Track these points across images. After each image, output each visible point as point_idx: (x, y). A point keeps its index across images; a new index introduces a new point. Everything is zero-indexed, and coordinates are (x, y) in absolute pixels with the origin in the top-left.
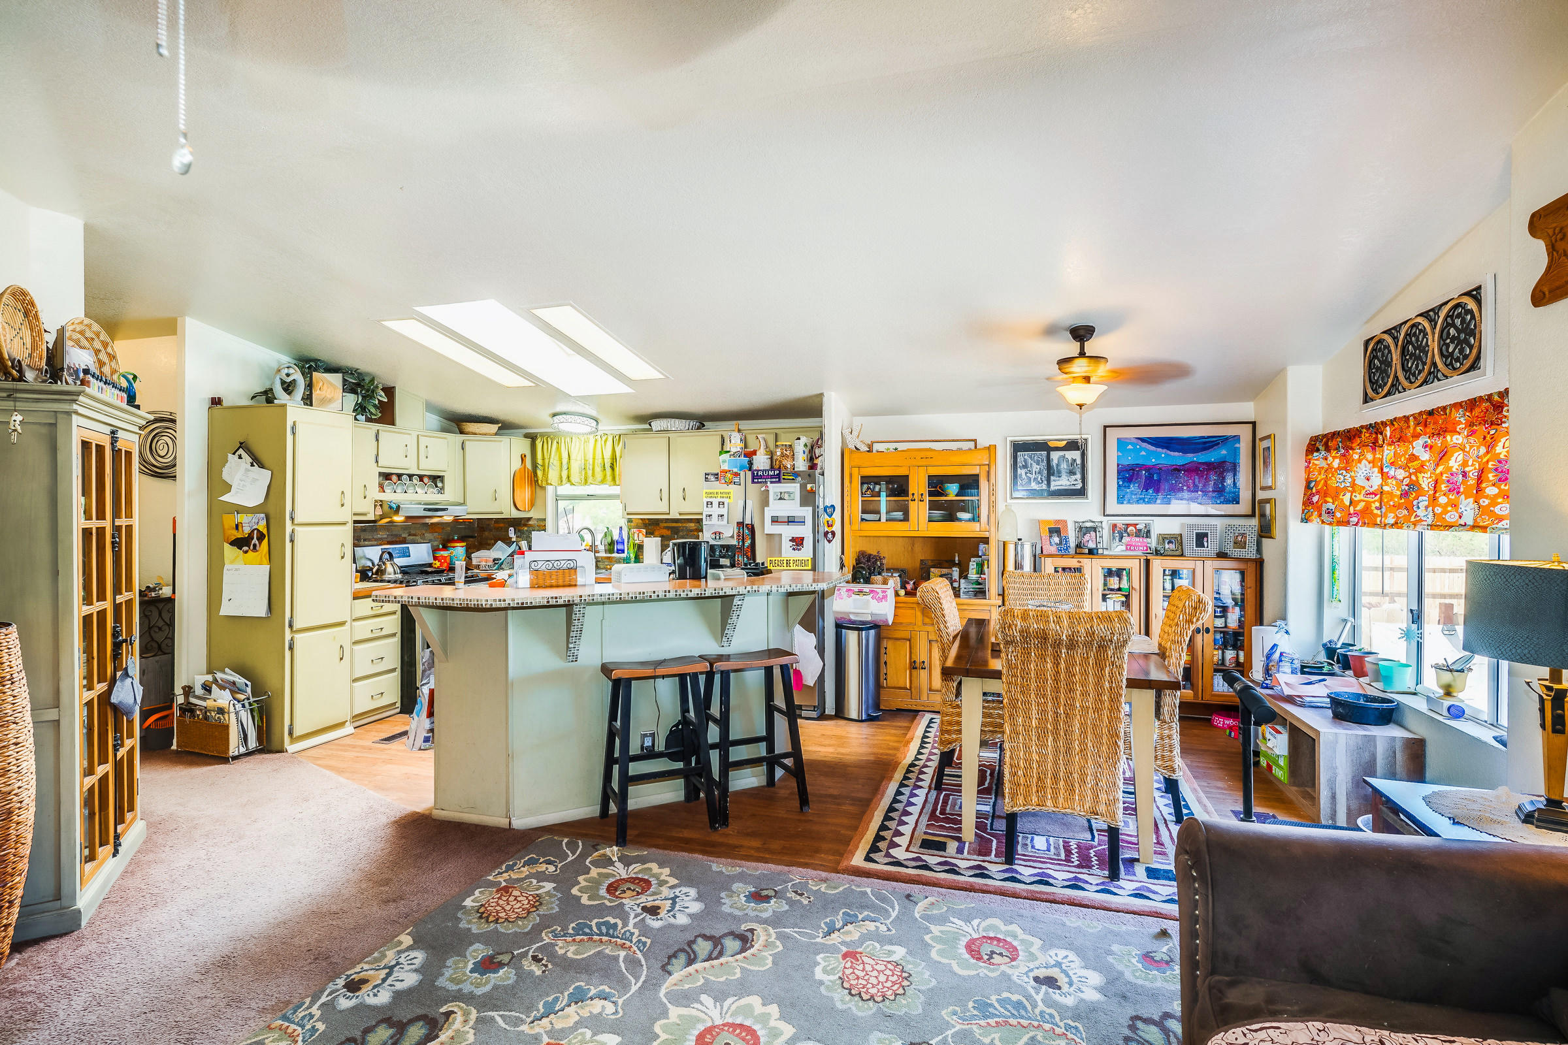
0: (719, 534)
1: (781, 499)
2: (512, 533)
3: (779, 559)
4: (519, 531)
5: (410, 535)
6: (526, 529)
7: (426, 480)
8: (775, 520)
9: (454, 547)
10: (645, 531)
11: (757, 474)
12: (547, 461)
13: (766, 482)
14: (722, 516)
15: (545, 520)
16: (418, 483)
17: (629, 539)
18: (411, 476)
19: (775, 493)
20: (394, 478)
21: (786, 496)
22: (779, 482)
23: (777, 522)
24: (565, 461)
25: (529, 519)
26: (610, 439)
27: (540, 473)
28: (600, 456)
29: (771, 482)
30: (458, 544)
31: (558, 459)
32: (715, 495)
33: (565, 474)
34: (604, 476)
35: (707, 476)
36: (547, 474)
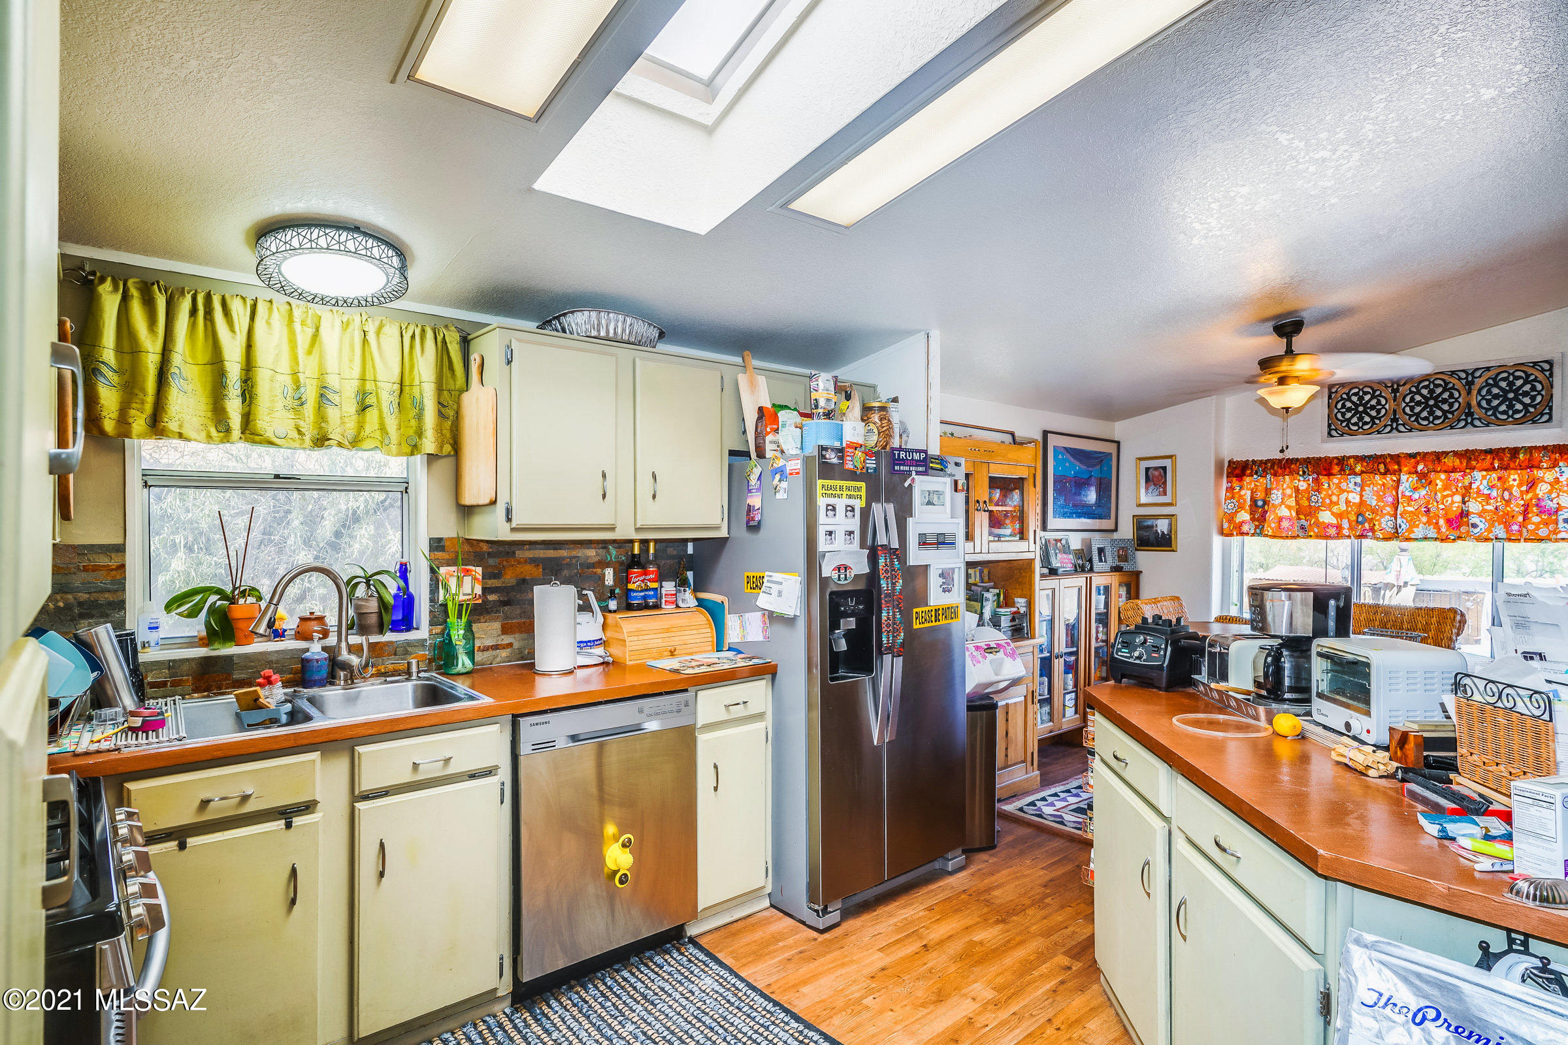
1: (929, 503)
8: (923, 542)
10: (479, 570)
11: (899, 455)
12: (151, 361)
13: (909, 473)
14: (851, 533)
15: (120, 549)
17: (434, 590)
19: (921, 492)
21: (935, 500)
22: (927, 472)
23: (925, 544)
26: (391, 331)
27: (109, 396)
29: (918, 473)
31: (193, 357)
32: (838, 492)
33: (234, 407)
34: (361, 427)
35: (824, 453)
36: (150, 399)
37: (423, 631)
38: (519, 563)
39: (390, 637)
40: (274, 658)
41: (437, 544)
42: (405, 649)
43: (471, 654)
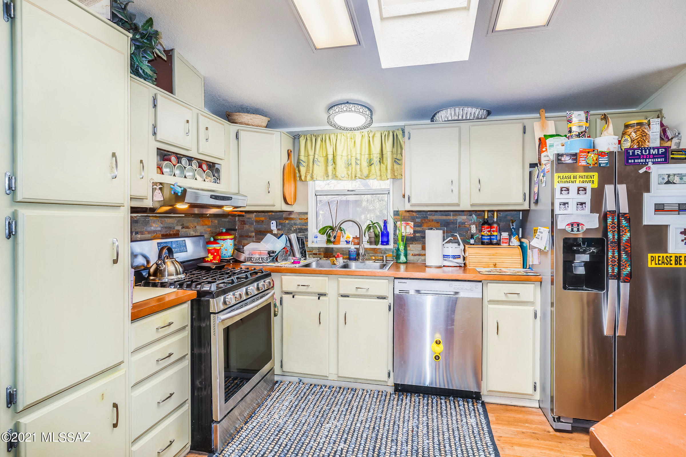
0: (578, 225)
1: (668, 182)
2: (273, 226)
3: (665, 255)
4: (281, 224)
5: (183, 228)
6: (287, 222)
7: (205, 167)
8: (660, 208)
9: (224, 240)
10: (412, 223)
11: (634, 153)
12: (311, 158)
13: (646, 164)
14: (582, 204)
15: (306, 213)
16: (198, 169)
17: (395, 231)
18: (190, 159)
19: (660, 175)
20: (173, 159)
21: (677, 179)
22: (666, 162)
23: (663, 210)
24: (330, 157)
25: (291, 213)
26: (378, 135)
27: (303, 170)
28: (367, 152)
29: (654, 163)
30: (228, 237)
31: (323, 155)
32: (572, 180)
33: (330, 168)
34: (370, 171)
35: (559, 158)
36: (311, 169)
37: (391, 246)
38: (429, 221)
39: (380, 246)
40: (344, 250)
41: (396, 213)
42: (385, 251)
43: (406, 255)
